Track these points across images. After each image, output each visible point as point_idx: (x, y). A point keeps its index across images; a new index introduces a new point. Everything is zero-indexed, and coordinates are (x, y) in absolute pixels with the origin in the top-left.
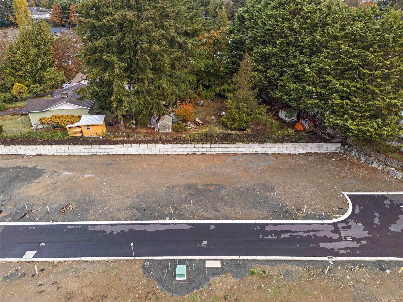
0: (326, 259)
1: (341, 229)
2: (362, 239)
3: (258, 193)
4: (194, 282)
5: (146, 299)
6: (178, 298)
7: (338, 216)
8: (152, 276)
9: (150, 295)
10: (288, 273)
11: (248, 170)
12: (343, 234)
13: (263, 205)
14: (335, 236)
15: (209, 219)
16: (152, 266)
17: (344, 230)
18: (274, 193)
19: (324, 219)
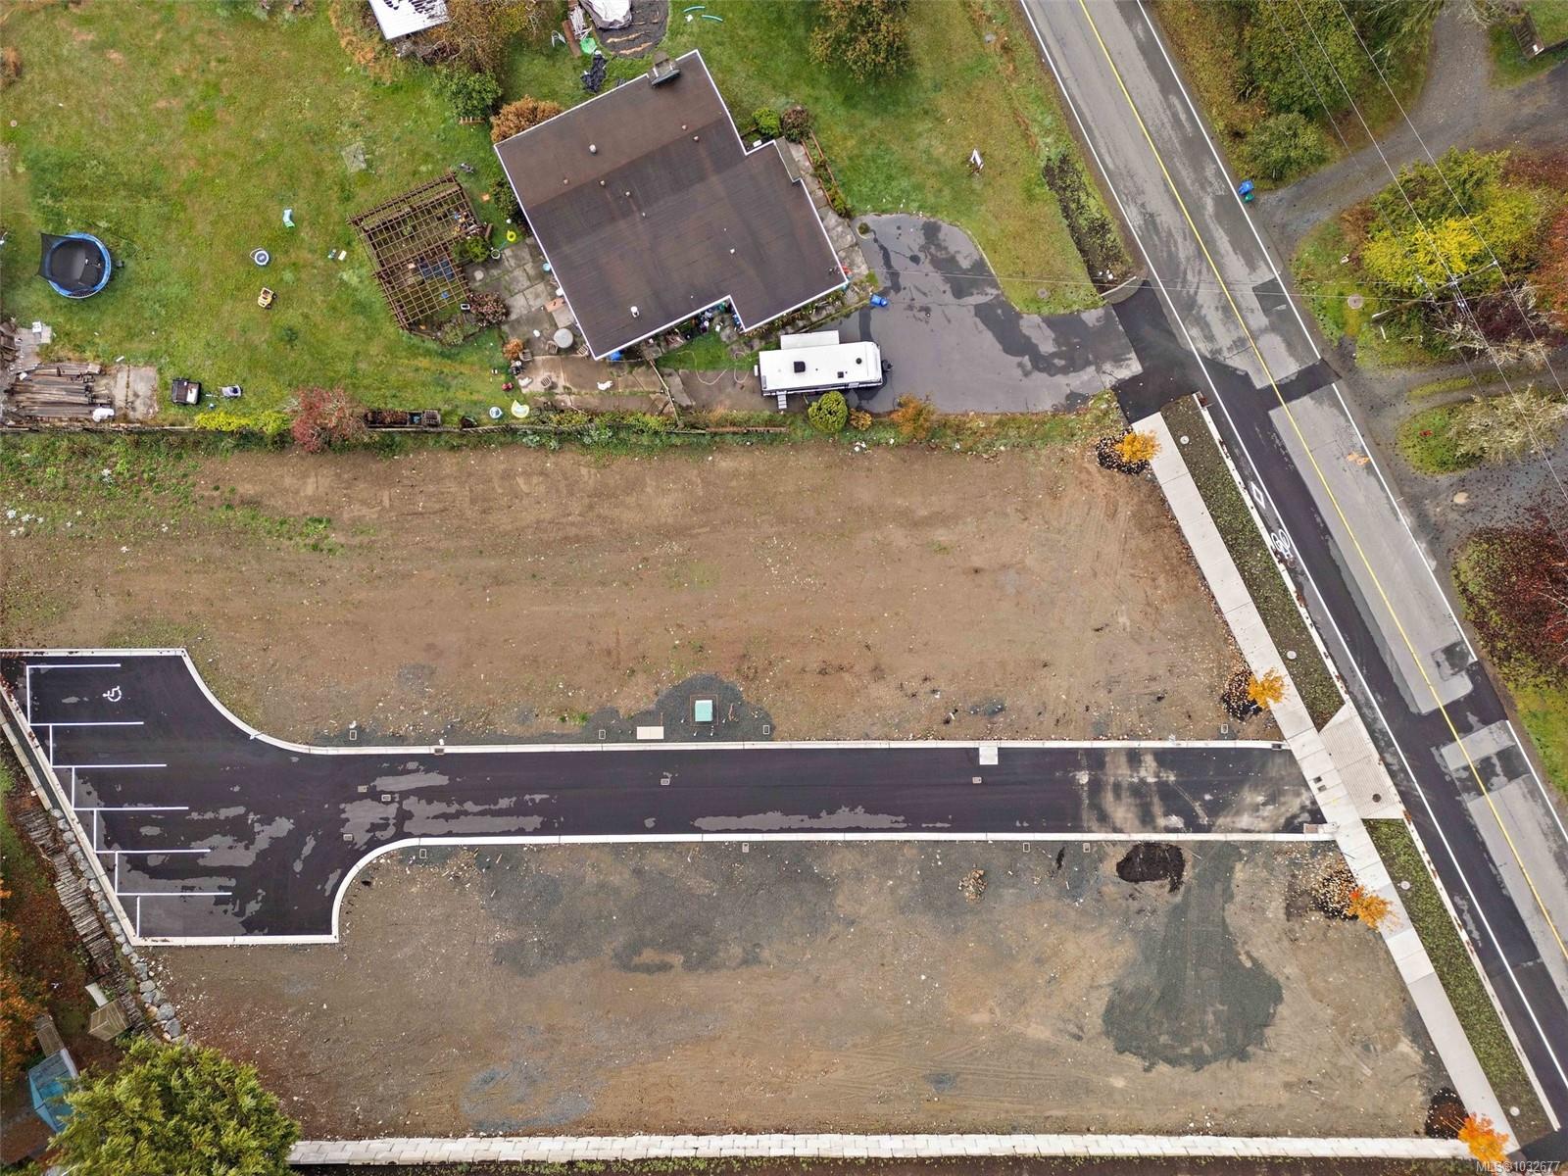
0: (449, 750)
1: (392, 822)
2: (363, 797)
3: (537, 936)
4: (682, 698)
5: (756, 668)
6: (706, 670)
7: (382, 861)
8: (753, 710)
9: (751, 676)
10: (523, 719)
11: (546, 1036)
12: (392, 810)
13: (532, 893)
14: (410, 804)
15: (656, 845)
16: (758, 728)
17: (387, 819)
18: (500, 935)
19: (415, 849)
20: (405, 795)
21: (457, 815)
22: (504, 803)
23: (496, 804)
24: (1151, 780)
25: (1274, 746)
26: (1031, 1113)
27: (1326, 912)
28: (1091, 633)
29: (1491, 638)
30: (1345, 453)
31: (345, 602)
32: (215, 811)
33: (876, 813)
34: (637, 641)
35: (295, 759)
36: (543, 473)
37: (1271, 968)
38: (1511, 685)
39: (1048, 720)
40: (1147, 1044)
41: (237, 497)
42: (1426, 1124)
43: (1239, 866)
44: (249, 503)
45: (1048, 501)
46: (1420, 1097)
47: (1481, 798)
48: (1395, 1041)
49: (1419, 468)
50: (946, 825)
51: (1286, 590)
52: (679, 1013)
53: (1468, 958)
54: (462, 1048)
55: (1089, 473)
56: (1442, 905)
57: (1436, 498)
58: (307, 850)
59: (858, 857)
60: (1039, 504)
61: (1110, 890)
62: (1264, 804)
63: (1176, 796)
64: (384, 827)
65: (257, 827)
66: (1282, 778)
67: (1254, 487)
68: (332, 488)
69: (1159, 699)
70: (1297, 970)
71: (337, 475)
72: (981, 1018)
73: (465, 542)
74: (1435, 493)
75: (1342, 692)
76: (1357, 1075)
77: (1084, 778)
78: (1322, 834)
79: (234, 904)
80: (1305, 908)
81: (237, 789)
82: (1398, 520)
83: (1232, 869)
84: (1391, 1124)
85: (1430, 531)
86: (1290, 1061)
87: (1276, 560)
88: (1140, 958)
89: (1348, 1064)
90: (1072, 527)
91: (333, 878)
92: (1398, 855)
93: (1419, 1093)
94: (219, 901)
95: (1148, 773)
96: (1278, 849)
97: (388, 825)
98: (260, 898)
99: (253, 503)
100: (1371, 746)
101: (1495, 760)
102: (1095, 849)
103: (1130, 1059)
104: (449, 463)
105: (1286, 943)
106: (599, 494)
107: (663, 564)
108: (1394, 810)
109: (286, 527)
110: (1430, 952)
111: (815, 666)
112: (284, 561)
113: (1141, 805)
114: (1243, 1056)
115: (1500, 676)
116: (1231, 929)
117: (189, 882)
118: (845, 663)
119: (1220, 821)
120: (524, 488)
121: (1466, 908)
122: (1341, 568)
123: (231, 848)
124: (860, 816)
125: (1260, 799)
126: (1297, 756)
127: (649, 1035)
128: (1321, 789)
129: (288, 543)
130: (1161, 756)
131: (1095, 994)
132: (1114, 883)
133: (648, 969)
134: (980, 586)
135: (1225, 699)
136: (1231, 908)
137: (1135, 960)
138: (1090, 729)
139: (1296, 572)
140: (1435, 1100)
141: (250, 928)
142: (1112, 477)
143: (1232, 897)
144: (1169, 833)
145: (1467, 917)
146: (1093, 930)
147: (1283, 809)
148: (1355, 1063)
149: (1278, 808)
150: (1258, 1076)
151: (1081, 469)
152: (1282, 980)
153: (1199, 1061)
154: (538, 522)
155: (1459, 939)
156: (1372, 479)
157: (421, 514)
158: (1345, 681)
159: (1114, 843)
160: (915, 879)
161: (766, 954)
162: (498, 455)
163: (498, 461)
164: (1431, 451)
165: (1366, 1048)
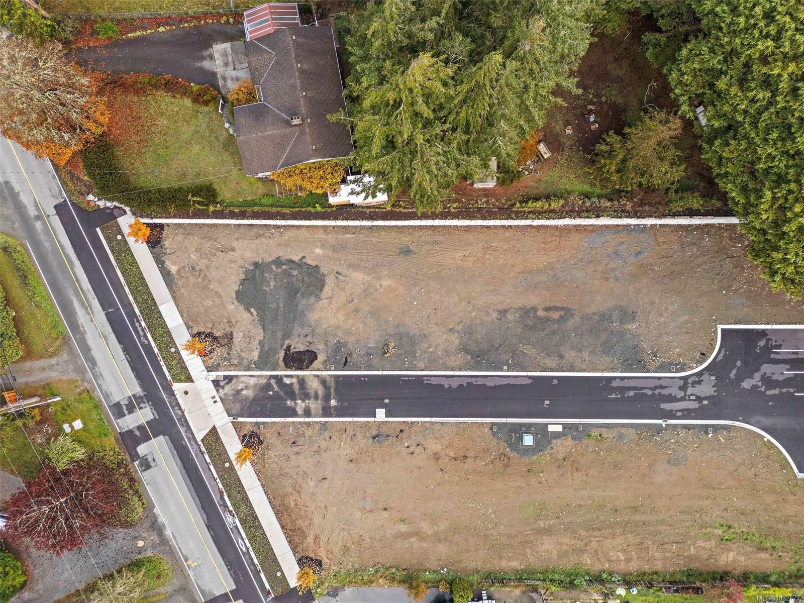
0: (660, 421)
1: (690, 385)
2: (705, 398)
3: (613, 326)
4: (538, 446)
5: (500, 460)
6: (526, 459)
7: (695, 365)
8: (501, 438)
9: (502, 456)
10: (621, 436)
11: (609, 276)
12: (690, 391)
13: (616, 347)
14: (680, 394)
15: (552, 370)
16: (499, 429)
17: (692, 387)
18: (633, 327)
19: (677, 371)
20: (683, 399)
21: (656, 388)
22: (631, 393)
23: (635, 393)
24: (299, 402)
25: (237, 419)
26: (362, 236)
27: (212, 336)
28: (328, 477)
29: (127, 473)
30: (198, 567)
31: (715, 499)
32: (781, 393)
33: (438, 384)
34: (562, 475)
35: (740, 418)
36: (610, 561)
37: (241, 308)
38: (117, 450)
39: (350, 431)
40: (304, 270)
41: (769, 552)
42: (163, 230)
43: (256, 358)
44: (764, 549)
45: (349, 545)
46: (166, 243)
47: (133, 393)
48: (178, 272)
49: (161, 559)
50: (402, 378)
51: (229, 497)
52: (540, 286)
53: (142, 313)
54: (653, 270)
55: (328, 558)
56: (154, 340)
57: (153, 544)
58: (734, 371)
59: (447, 363)
60: (353, 543)
61: (321, 346)
62: (242, 389)
63: (286, 393)
64: (694, 383)
65: (760, 384)
66: (233, 403)
67: (244, 549)
68: (719, 555)
69: (294, 443)
70: (228, 307)
71: (716, 561)
72: (386, 283)
73: (652, 528)
74: (154, 546)
75: (202, 446)
76: (198, 255)
77: (333, 402)
78: (214, 375)
79: (771, 345)
80: (223, 337)
81: (770, 404)
82: (172, 533)
83: (259, 357)
84: (181, 230)
85: (156, 527)
86: (232, 262)
87: (233, 512)
88: (306, 313)
89: (202, 260)
90: (337, 531)
91: (720, 357)
92: (176, 365)
93: (167, 246)
94: (779, 347)
95: (300, 405)
96: (236, 367)
97: (691, 384)
98: (758, 348)
99: (760, 549)
100: (188, 419)
101: (126, 412)
102: (328, 367)
103: (313, 263)
104: (659, 566)
105: (233, 321)
106: (582, 551)
107: (549, 515)
108: (178, 387)
109: (745, 537)
110: (161, 316)
111: (469, 461)
112: (746, 521)
113: (304, 389)
114: (256, 264)
115: (122, 454)
116: (261, 327)
117: (795, 356)
118: (453, 461)
119: (265, 381)
120: (620, 554)
121: (142, 338)
122: (201, 508)
123: (773, 374)
124: (446, 383)
125: (244, 392)
126: (225, 414)
127: (556, 275)
128: (214, 397)
129: (744, 530)
130: (294, 414)
131: (330, 295)
132: (319, 350)
133: (555, 308)
134: (384, 502)
135: (261, 442)
136: (261, 337)
137: (309, 312)
138: (329, 427)
139: (224, 506)
140: (159, 242)
141: (763, 333)
142: (316, 555)
143: (260, 343)
144: (291, 375)
145: (142, 333)
146: (330, 326)
147: (233, 387)
148: (199, 261)
149: (235, 387)
150: (248, 254)
151: (331, 560)
152: (236, 302)
153: (278, 262)
154: (614, 538)
155: (146, 322)
156: (185, 554)
157: (674, 543)
158: (201, 451)
159: (318, 370)
160: (419, 352)
161: (495, 315)
162: (633, 569)
163: (634, 567)
164: (155, 568)
165: (193, 268)
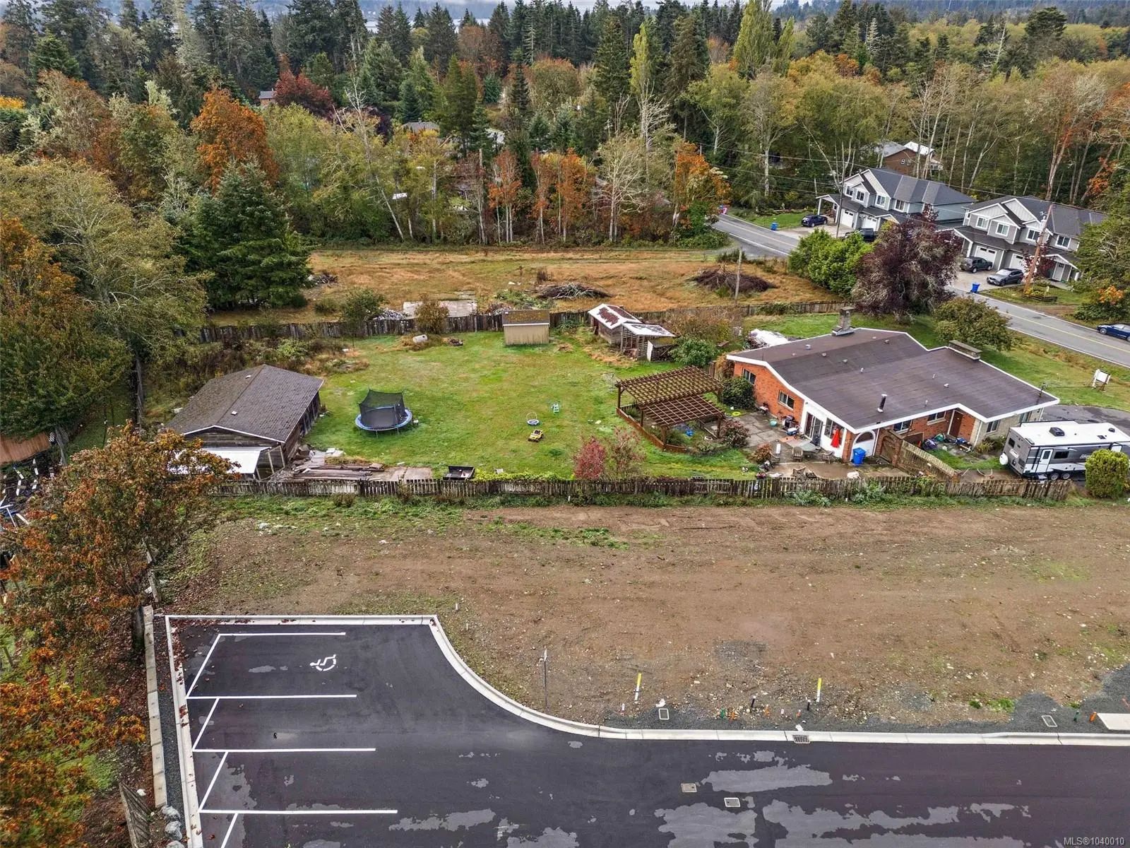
0: (814, 737)
1: (751, 840)
2: (690, 800)
12: (747, 822)
14: (775, 813)
17: (742, 837)
20: (764, 798)
21: (864, 833)
22: (939, 815)
32: (442, 816)
35: (576, 745)
65: (514, 844)
68: (605, 518)
71: (608, 513)
81: (482, 783)
97: (746, 846)
109: (560, 533)
112: (561, 551)
129: (564, 541)
157: (706, 529)
